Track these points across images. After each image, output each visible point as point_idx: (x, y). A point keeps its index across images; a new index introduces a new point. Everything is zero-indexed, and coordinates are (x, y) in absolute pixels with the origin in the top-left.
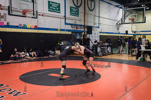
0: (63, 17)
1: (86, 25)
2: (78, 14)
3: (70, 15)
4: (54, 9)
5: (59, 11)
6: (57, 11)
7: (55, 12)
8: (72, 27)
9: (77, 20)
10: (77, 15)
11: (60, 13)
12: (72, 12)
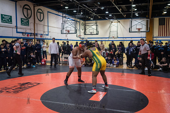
1: (36, 33)
2: (28, 24)
3: (21, 25)
6: (9, 22)
8: (23, 35)
9: (28, 29)
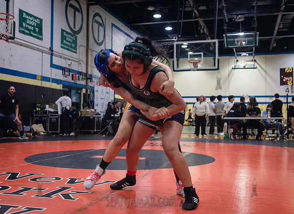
0: (47, 50)
3: (62, 47)
4: (31, 30)
5: (40, 36)
6: (35, 35)
7: (32, 36)
8: (64, 74)
9: (74, 61)
10: (73, 50)
11: (41, 39)
12: (64, 42)
